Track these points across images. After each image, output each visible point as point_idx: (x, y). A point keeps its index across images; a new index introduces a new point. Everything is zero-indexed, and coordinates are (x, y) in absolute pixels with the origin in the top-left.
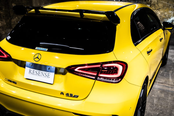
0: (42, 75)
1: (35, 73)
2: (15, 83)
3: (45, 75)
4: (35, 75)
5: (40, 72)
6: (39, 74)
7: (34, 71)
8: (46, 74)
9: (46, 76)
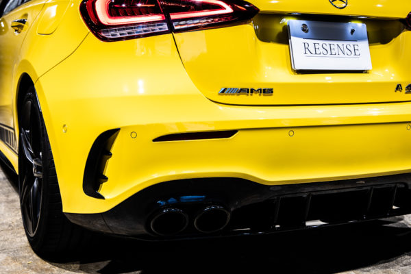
0: (340, 52)
1: (322, 50)
2: (268, 92)
3: (346, 51)
4: (322, 54)
5: (332, 46)
6: (333, 52)
7: (317, 46)
8: (348, 47)
9: (349, 53)
